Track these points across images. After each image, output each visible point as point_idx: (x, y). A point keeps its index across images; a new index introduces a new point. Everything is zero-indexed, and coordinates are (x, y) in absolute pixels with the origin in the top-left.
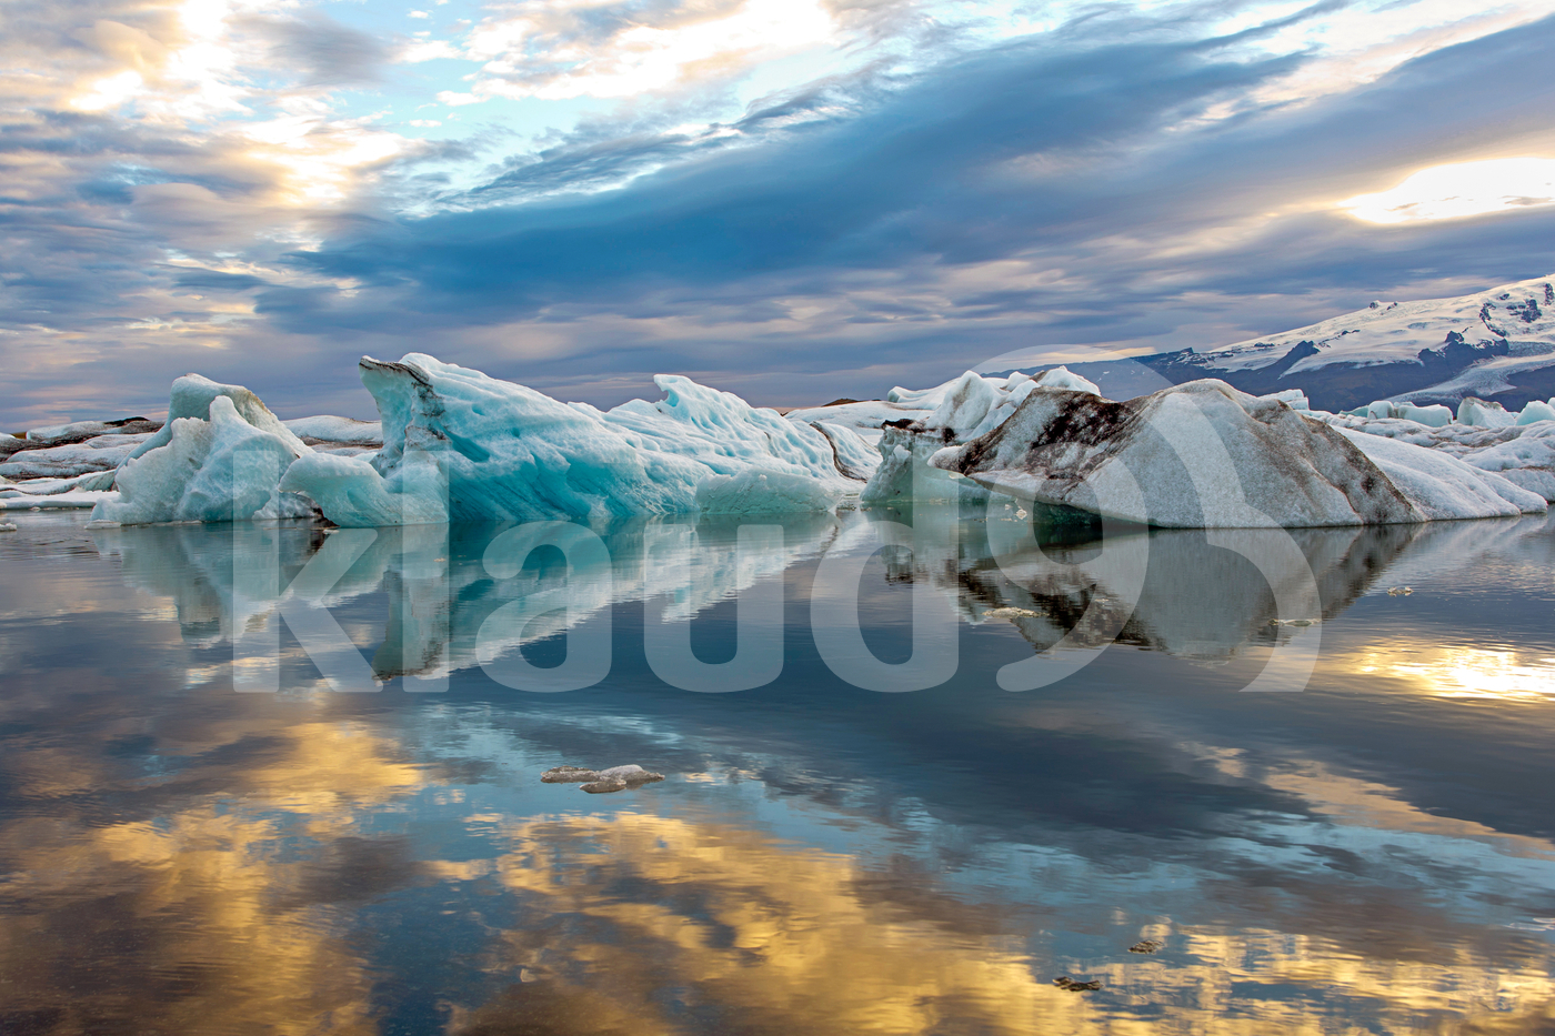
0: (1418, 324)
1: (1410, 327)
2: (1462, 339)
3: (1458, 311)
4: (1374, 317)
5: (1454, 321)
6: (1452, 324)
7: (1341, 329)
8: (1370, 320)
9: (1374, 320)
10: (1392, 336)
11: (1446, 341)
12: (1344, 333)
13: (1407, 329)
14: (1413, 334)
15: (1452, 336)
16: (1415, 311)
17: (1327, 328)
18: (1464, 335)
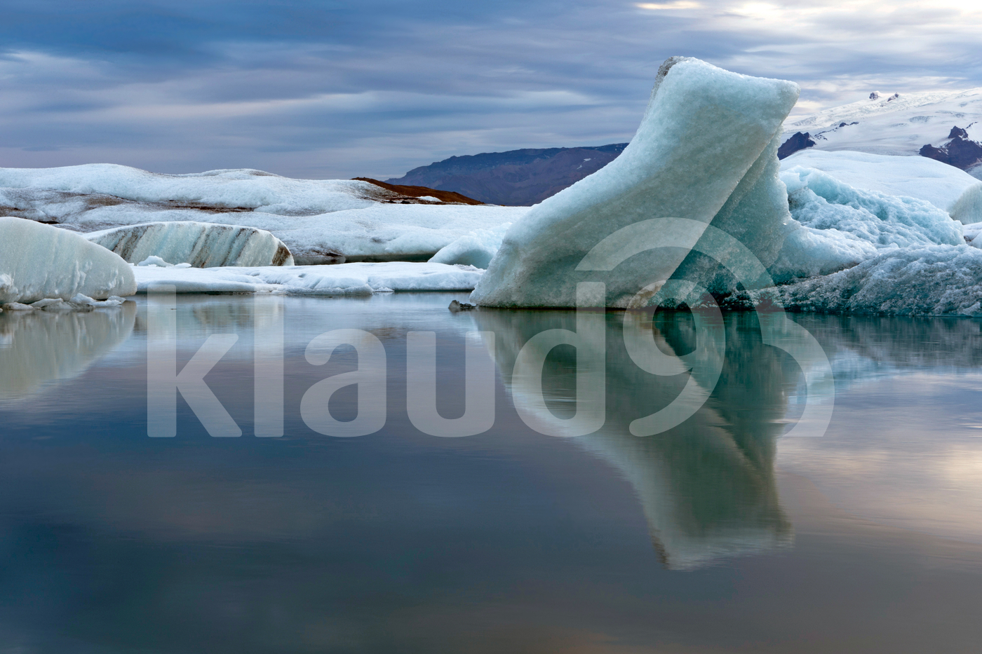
0: (920, 118)
1: (911, 120)
2: (966, 136)
3: (963, 105)
4: (874, 108)
5: (958, 115)
6: (956, 118)
7: (838, 120)
8: (869, 112)
9: (873, 111)
10: (893, 129)
11: (950, 137)
12: (842, 125)
13: (909, 123)
14: (915, 128)
15: (956, 132)
16: (917, 104)
17: (824, 119)
18: (968, 131)
